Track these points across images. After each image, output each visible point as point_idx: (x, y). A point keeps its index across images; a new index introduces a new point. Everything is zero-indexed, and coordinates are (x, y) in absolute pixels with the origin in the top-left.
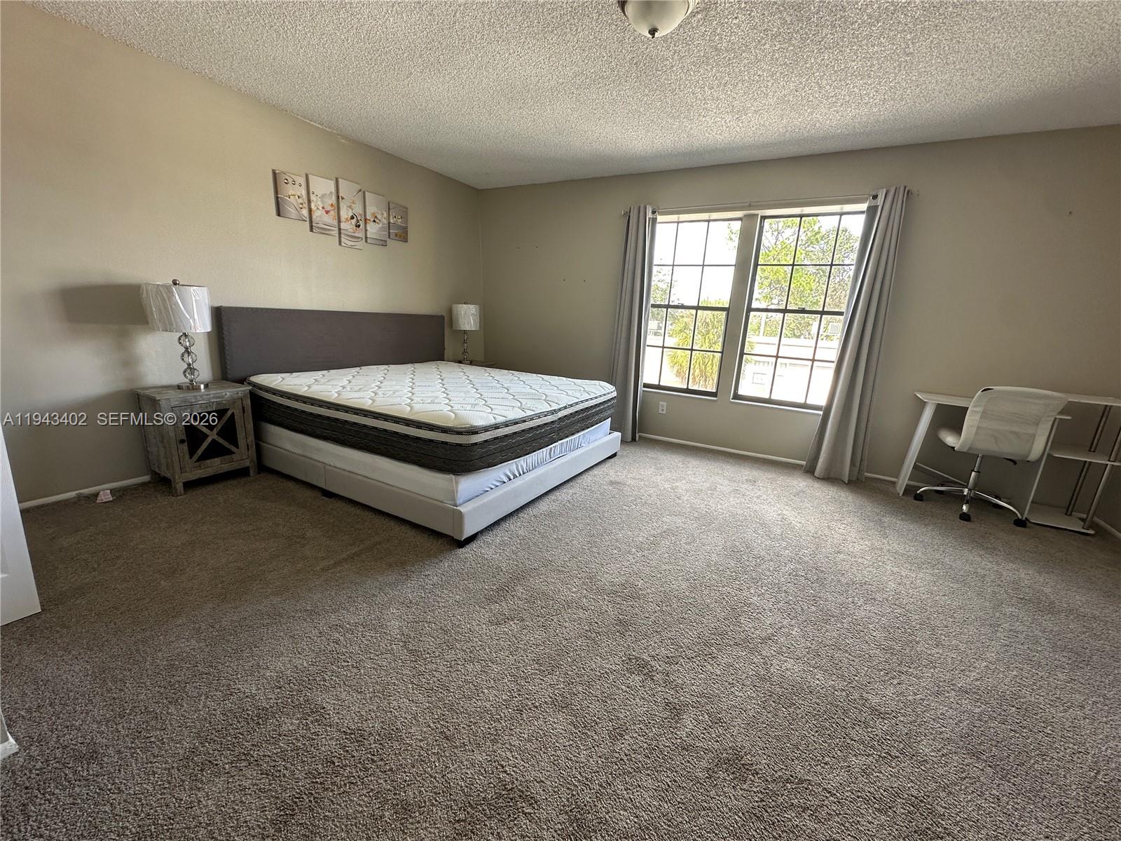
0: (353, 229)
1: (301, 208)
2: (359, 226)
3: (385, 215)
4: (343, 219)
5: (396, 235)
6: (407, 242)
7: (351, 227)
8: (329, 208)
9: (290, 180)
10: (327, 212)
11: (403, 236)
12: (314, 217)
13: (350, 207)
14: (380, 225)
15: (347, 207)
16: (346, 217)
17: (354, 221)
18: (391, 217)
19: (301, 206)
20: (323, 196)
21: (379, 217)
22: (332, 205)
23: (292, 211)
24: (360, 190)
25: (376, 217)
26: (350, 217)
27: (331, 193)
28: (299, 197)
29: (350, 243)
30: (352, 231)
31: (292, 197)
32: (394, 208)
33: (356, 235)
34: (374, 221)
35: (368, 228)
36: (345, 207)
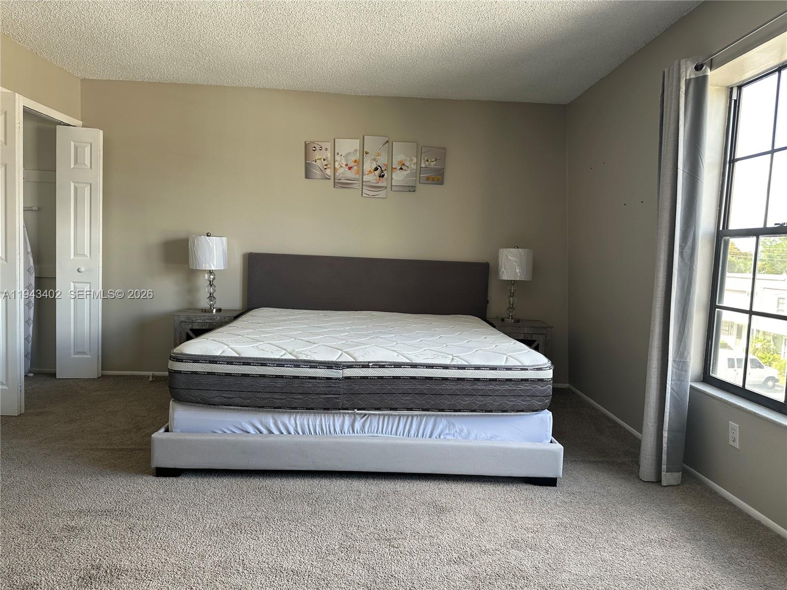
0: (376, 179)
1: (326, 169)
2: (383, 176)
3: (415, 160)
4: (366, 172)
5: (428, 179)
6: (442, 183)
7: (375, 178)
8: (351, 164)
9: (318, 147)
10: (350, 168)
11: (437, 178)
12: (337, 174)
13: (375, 160)
14: (408, 172)
15: (371, 160)
16: (370, 169)
17: (377, 172)
18: (422, 162)
19: (325, 167)
20: (348, 154)
21: (407, 164)
22: (355, 161)
23: (317, 172)
24: (387, 142)
25: (403, 164)
26: (373, 169)
27: (356, 151)
28: (324, 160)
29: (371, 193)
30: (374, 181)
31: (317, 161)
32: (425, 152)
33: (380, 184)
34: (401, 169)
35: (393, 177)
36: (369, 161)
